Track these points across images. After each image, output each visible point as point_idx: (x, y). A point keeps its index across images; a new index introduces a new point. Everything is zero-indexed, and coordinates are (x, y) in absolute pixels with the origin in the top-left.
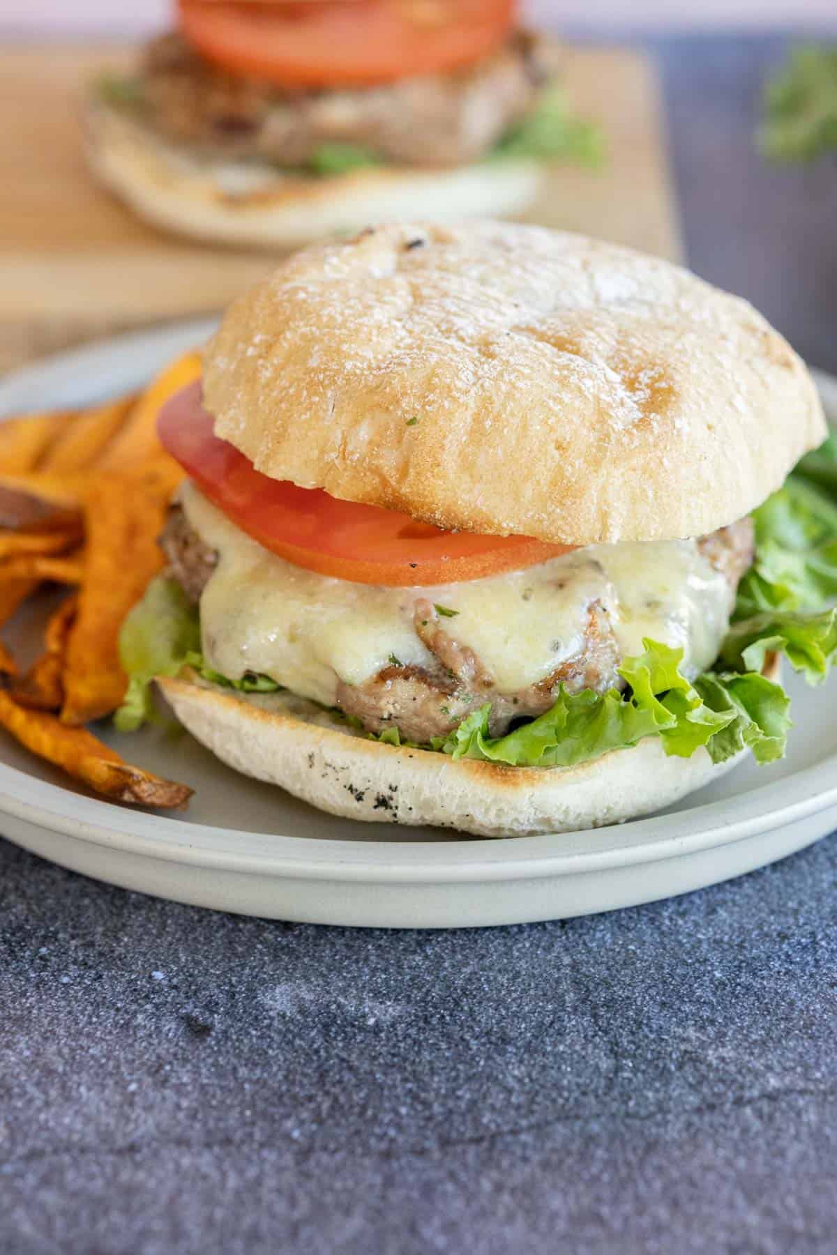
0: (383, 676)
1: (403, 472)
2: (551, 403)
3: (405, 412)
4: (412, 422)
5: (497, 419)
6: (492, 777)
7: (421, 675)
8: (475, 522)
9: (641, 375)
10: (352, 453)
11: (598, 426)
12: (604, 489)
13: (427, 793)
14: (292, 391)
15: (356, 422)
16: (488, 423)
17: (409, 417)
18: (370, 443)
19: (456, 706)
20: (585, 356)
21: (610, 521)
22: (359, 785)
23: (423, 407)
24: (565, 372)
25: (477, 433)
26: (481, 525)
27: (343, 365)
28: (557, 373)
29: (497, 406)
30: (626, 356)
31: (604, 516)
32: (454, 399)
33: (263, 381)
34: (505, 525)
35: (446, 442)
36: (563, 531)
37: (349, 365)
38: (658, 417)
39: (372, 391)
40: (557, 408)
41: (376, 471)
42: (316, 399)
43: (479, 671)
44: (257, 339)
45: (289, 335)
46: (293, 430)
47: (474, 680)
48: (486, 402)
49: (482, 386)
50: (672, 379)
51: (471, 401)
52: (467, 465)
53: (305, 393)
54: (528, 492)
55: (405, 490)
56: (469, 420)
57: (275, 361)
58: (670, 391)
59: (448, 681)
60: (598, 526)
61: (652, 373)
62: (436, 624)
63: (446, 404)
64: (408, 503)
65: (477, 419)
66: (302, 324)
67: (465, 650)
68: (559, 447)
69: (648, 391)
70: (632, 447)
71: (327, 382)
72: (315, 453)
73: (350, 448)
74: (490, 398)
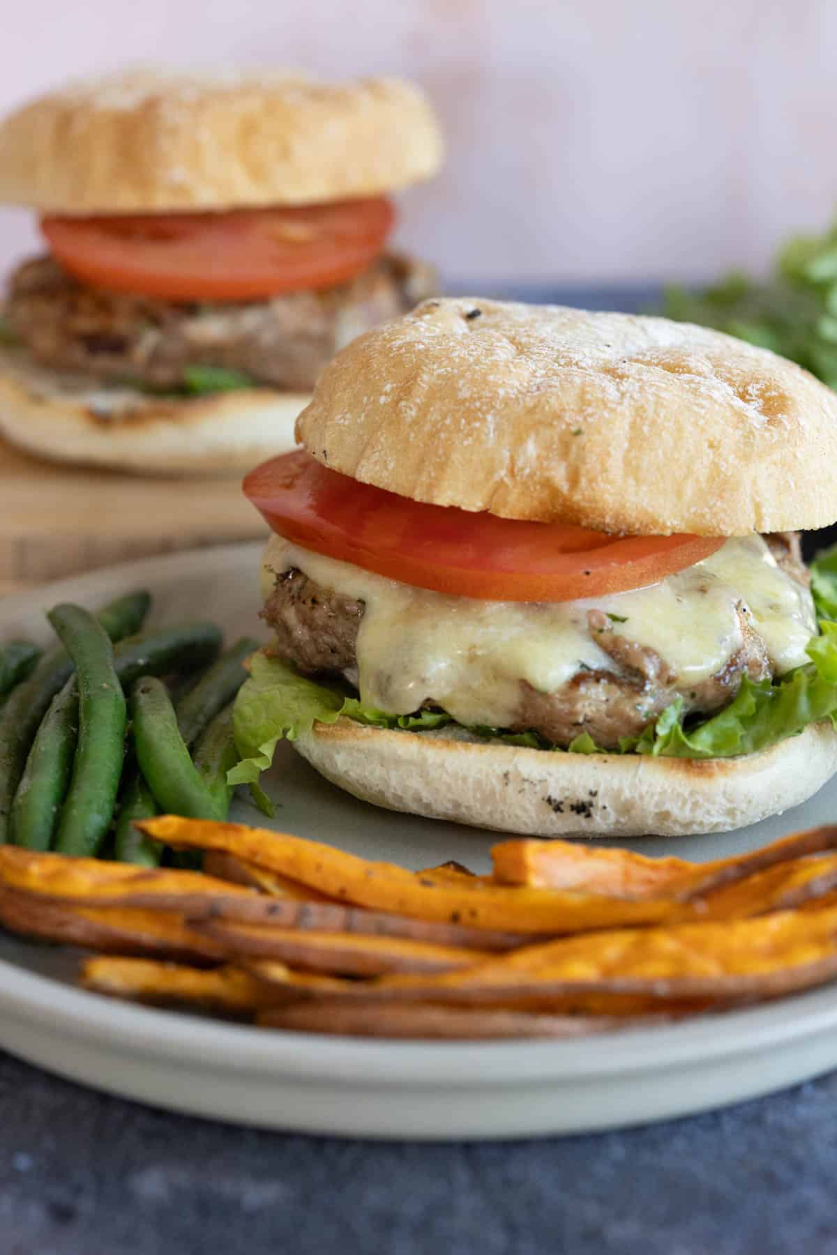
0: (577, 681)
1: (574, 480)
2: (696, 408)
3: (568, 425)
4: (578, 433)
5: (653, 423)
6: (687, 771)
7: (611, 678)
8: (641, 523)
9: (750, 388)
10: (522, 469)
11: (741, 425)
12: (754, 482)
13: (627, 794)
14: (448, 421)
15: (519, 441)
16: (646, 429)
17: (574, 429)
18: (538, 457)
19: (646, 704)
20: (699, 374)
21: (764, 510)
22: (556, 795)
23: (585, 419)
24: (693, 385)
25: (637, 439)
26: (647, 526)
27: (496, 392)
28: (687, 386)
29: (650, 413)
30: (728, 375)
31: (758, 507)
32: (613, 410)
33: (409, 420)
34: (669, 524)
35: (611, 449)
36: (724, 523)
37: (502, 392)
38: (785, 416)
39: (531, 411)
40: (703, 412)
41: (547, 484)
42: (477, 425)
43: (663, 668)
44: (388, 388)
45: (425, 377)
46: (456, 457)
47: (659, 676)
48: (639, 411)
49: (632, 397)
50: (778, 387)
51: (626, 410)
52: (632, 468)
53: (463, 421)
54: (689, 490)
55: (577, 497)
56: (627, 428)
57: (418, 401)
58: (782, 397)
59: (636, 680)
60: (753, 516)
61: (759, 386)
62: (611, 630)
63: (606, 414)
64: (580, 510)
65: (633, 426)
66: (435, 366)
67: (647, 651)
68: (711, 446)
69: (761, 401)
70: (773, 441)
71: (484, 408)
72: (481, 476)
73: (520, 463)
74: (642, 407)
